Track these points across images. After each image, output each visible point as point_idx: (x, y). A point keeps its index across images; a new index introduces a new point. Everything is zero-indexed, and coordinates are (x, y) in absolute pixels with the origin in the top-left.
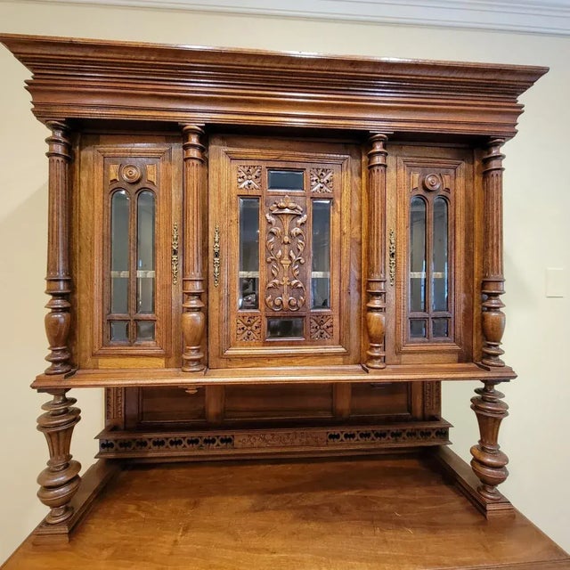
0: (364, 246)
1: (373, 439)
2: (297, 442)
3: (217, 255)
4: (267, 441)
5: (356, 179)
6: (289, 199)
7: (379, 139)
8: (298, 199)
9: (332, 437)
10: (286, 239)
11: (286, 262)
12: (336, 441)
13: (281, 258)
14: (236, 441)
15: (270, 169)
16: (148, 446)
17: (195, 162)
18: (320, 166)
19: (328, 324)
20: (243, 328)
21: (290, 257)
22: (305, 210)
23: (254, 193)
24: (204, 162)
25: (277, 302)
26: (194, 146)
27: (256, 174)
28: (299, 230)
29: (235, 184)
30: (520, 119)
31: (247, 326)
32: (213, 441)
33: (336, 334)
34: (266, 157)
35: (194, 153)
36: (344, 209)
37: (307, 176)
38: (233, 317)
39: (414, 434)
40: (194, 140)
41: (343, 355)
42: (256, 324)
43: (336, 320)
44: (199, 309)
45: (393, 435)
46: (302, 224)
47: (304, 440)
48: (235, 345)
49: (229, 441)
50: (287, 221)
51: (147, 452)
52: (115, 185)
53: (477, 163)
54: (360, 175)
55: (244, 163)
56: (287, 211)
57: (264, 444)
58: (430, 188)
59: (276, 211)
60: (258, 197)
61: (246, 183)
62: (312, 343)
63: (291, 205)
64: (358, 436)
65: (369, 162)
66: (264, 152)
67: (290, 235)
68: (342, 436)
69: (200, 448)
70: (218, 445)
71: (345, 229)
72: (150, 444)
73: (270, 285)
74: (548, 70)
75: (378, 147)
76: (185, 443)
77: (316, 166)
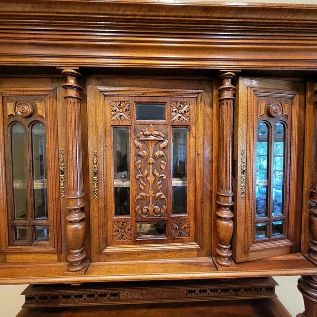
0: (215, 164)
1: (220, 293)
2: (165, 295)
3: (96, 174)
4: (143, 295)
5: (209, 110)
6: (153, 128)
7: (228, 77)
8: (161, 127)
10: (151, 160)
11: (151, 179)
12: (193, 295)
13: (147, 175)
14: (121, 295)
15: (137, 103)
16: (59, 299)
18: (180, 100)
19: (186, 226)
20: (118, 231)
21: (154, 175)
22: (166, 135)
23: (125, 123)
24: (82, 98)
25: (145, 210)
26: (72, 87)
27: (126, 107)
28: (162, 153)
29: (109, 116)
31: (122, 229)
32: (105, 295)
33: (192, 234)
34: (134, 94)
35: (72, 93)
36: (198, 135)
37: (168, 108)
38: (110, 223)
39: (250, 290)
40: (72, 81)
41: (197, 250)
42: (128, 227)
43: (192, 223)
46: (164, 148)
47: (170, 294)
48: (112, 244)
49: (116, 295)
50: (151, 147)
51: (59, 303)
52: (12, 119)
53: (309, 94)
54: (212, 106)
55: (116, 99)
56: (152, 138)
57: (141, 297)
58: (273, 114)
59: (142, 138)
60: (127, 126)
61: (118, 115)
62: (173, 241)
63: (155, 133)
64: (208, 292)
65: (219, 96)
66: (132, 89)
67: (154, 157)
68: (197, 292)
69: (96, 300)
70: (109, 298)
71: (199, 151)
72: (60, 297)
73: (139, 197)
75: (228, 84)
76: (85, 296)
77: (173, 99)
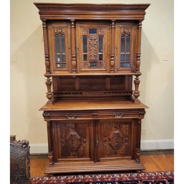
0: (110, 46)
3: (78, 49)
4: (90, 94)
5: (109, 31)
6: (94, 36)
7: (113, 22)
8: (96, 36)
9: (105, 93)
10: (93, 45)
11: (93, 50)
13: (92, 49)
14: (83, 93)
15: (90, 29)
17: (73, 28)
18: (101, 28)
19: (102, 64)
21: (94, 49)
22: (97, 38)
23: (86, 35)
24: (75, 28)
25: (91, 59)
26: (73, 25)
27: (86, 30)
28: (96, 43)
29: (82, 33)
30: (145, 16)
31: (85, 64)
32: (78, 93)
33: (104, 66)
34: (88, 26)
35: (73, 26)
36: (106, 38)
37: (97, 31)
38: (82, 62)
39: (124, 93)
40: (73, 23)
42: (87, 64)
43: (104, 63)
44: (75, 60)
45: (119, 93)
46: (96, 42)
47: (99, 93)
48: (83, 68)
49: (81, 93)
50: (93, 41)
52: (56, 34)
53: (137, 26)
54: (110, 30)
55: (83, 28)
56: (93, 39)
57: (89, 94)
58: (125, 32)
59: (91, 39)
60: (87, 36)
61: (84, 32)
62: (99, 68)
63: (94, 37)
64: (111, 93)
65: (111, 27)
66: (88, 25)
67: (94, 44)
68: (107, 93)
69: (75, 95)
71: (106, 43)
72: (64, 94)
73: (90, 55)
74: (150, 4)
75: (113, 24)
76: (72, 94)
77: (99, 28)
